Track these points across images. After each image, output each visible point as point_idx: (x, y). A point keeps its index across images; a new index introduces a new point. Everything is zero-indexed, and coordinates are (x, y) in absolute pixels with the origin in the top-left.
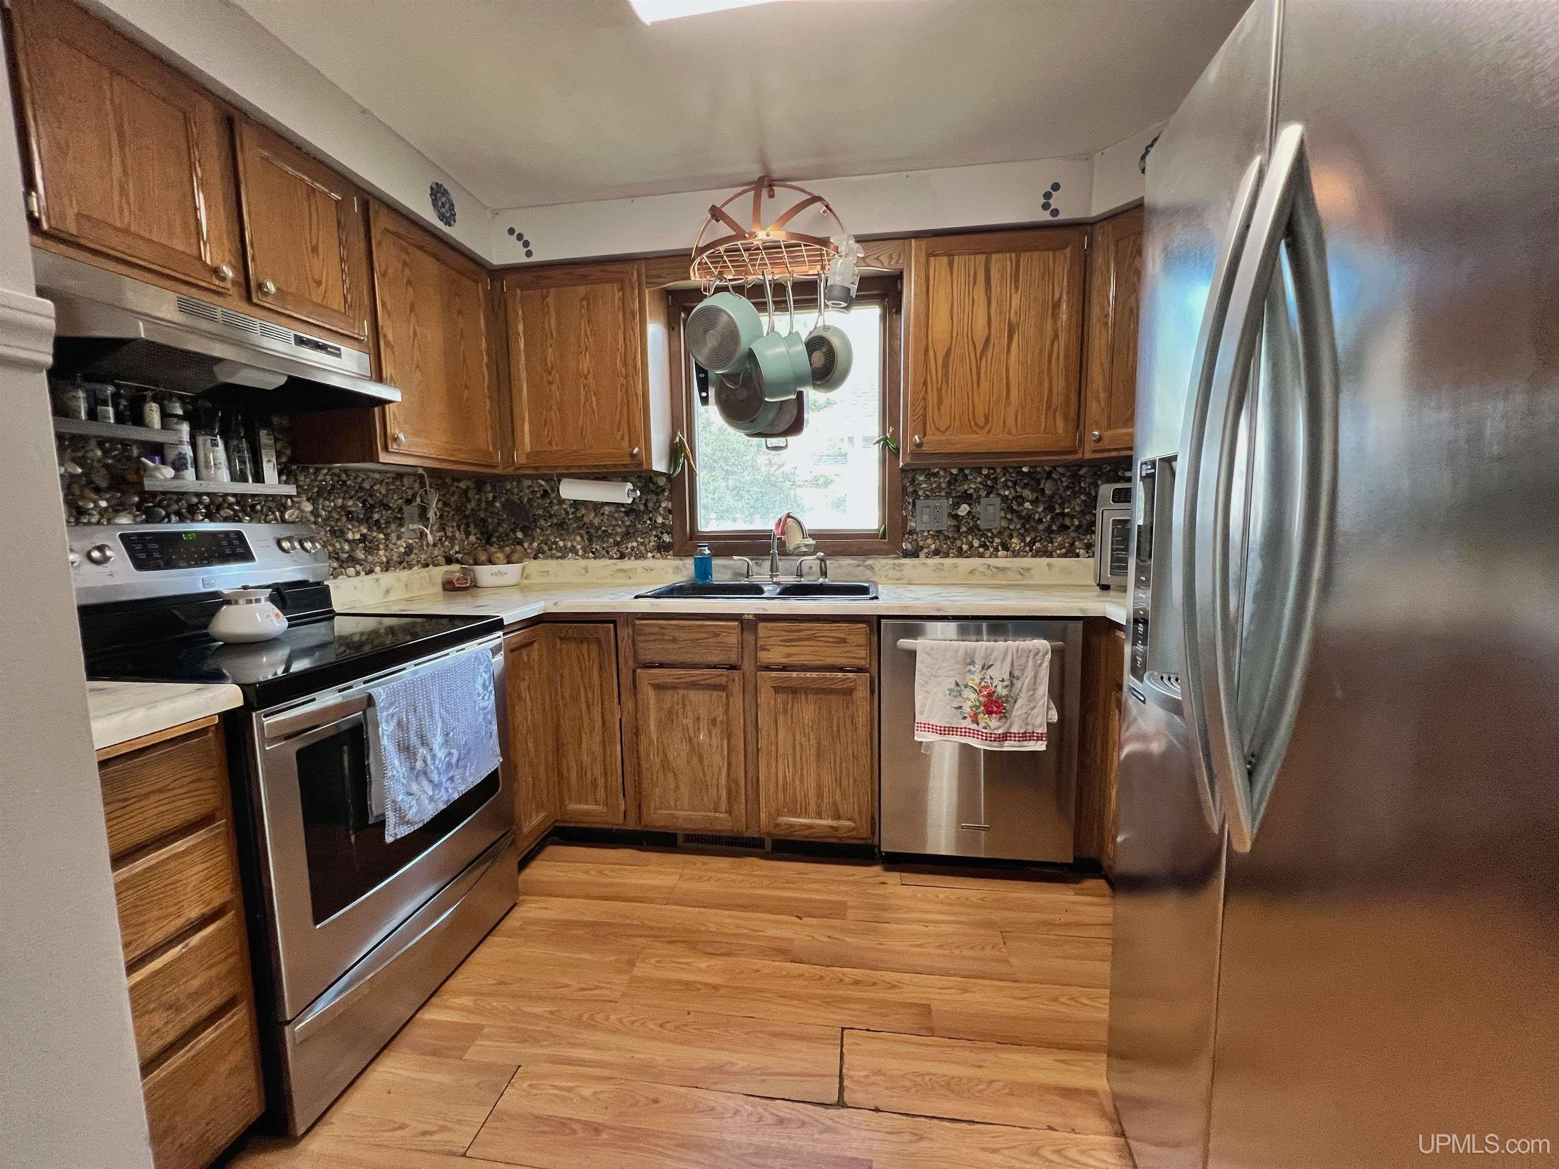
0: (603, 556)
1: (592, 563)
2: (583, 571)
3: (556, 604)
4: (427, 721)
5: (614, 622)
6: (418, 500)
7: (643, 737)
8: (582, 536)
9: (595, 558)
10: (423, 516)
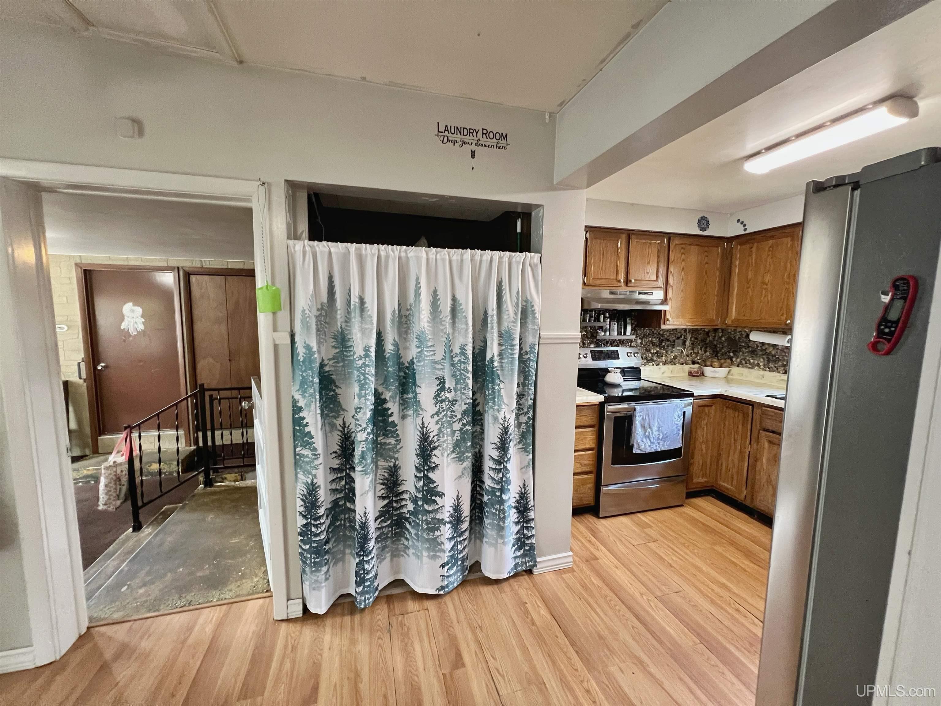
0: (774, 371)
1: (767, 374)
2: (761, 377)
3: (726, 391)
4: (652, 421)
5: (753, 406)
6: (683, 337)
7: (758, 463)
8: (763, 359)
9: (770, 371)
10: (684, 343)
